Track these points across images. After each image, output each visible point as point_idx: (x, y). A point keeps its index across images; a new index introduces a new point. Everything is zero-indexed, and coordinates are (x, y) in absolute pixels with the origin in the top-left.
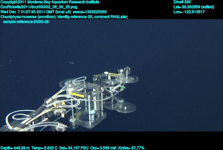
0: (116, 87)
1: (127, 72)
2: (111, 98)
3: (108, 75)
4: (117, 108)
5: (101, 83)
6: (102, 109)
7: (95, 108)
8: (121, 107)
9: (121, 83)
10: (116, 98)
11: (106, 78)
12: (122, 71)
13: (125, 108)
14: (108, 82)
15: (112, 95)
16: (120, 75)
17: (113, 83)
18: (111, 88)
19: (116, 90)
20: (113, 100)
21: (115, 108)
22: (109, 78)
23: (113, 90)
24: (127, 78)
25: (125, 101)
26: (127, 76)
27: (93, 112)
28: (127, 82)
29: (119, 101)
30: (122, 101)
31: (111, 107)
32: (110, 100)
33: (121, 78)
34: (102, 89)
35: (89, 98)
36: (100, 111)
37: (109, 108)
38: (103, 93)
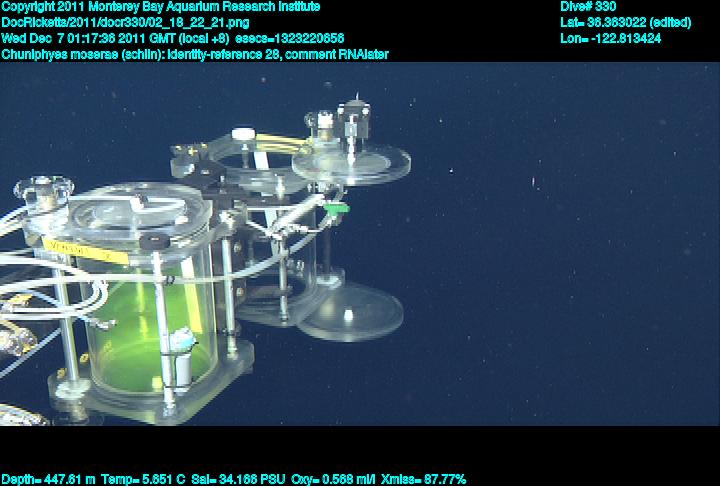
0: (299, 210)
1: (351, 129)
2: (276, 266)
3: (252, 144)
4: (307, 321)
5: (216, 186)
6: (231, 326)
7: (196, 322)
8: (328, 310)
9: (322, 187)
10: (301, 265)
11: (242, 161)
12: (325, 120)
13: (349, 316)
14: (256, 184)
15: (280, 253)
16: (317, 142)
17: (281, 190)
18: (270, 213)
19: (301, 221)
20: (289, 280)
21: (298, 320)
22: (261, 161)
23: (282, 222)
24: (351, 158)
26: (352, 149)
27: (182, 339)
28: (351, 181)
29: (320, 281)
30: (334, 281)
31: (279, 310)
32: (269, 278)
33: (325, 162)
34: (224, 216)
35: (157, 270)
36: (222, 334)
37: (268, 320)
38: (233, 240)
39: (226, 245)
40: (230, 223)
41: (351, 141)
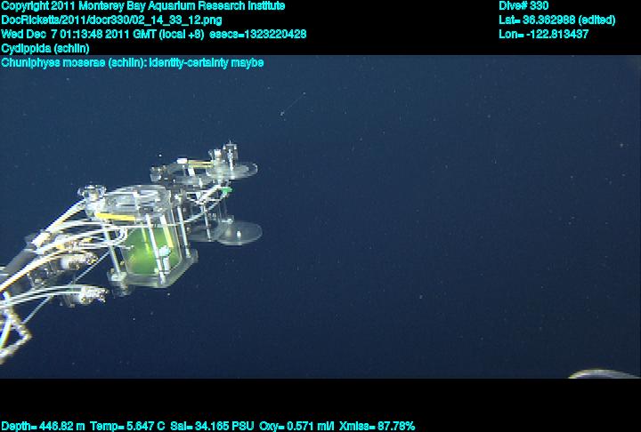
0: (210, 192)
1: (230, 156)
2: (203, 216)
3: (187, 165)
4: (220, 238)
5: (172, 184)
6: (186, 244)
7: (170, 243)
8: (228, 233)
9: (220, 181)
10: (214, 215)
11: (183, 173)
12: (218, 153)
13: (239, 234)
14: (190, 182)
15: (204, 210)
16: (215, 162)
17: (201, 184)
18: (198, 194)
19: (211, 196)
20: (209, 222)
21: (216, 238)
22: (191, 172)
23: (203, 197)
24: (232, 168)
25: (236, 219)
26: (231, 164)
27: (164, 251)
28: (233, 177)
29: (224, 221)
30: (229, 221)
31: (207, 235)
32: (201, 222)
33: (219, 170)
34: (177, 197)
35: (149, 222)
36: (182, 247)
37: (203, 240)
38: (182, 207)
39: (179, 209)
40: (180, 199)
41: (231, 161)
